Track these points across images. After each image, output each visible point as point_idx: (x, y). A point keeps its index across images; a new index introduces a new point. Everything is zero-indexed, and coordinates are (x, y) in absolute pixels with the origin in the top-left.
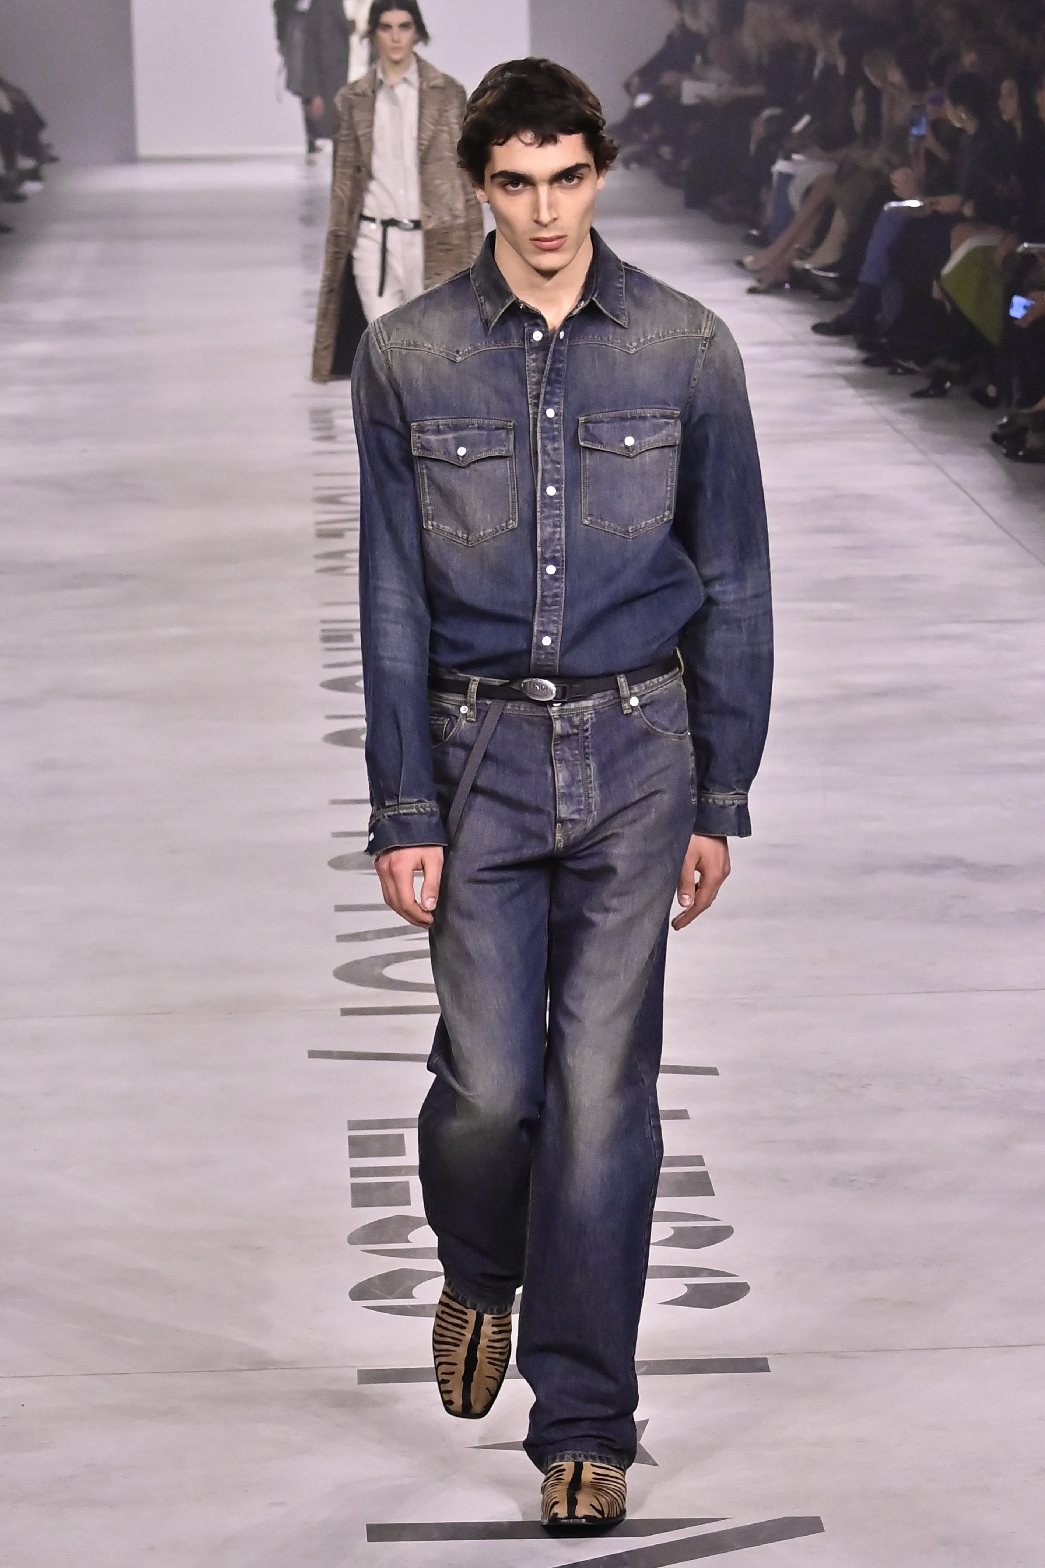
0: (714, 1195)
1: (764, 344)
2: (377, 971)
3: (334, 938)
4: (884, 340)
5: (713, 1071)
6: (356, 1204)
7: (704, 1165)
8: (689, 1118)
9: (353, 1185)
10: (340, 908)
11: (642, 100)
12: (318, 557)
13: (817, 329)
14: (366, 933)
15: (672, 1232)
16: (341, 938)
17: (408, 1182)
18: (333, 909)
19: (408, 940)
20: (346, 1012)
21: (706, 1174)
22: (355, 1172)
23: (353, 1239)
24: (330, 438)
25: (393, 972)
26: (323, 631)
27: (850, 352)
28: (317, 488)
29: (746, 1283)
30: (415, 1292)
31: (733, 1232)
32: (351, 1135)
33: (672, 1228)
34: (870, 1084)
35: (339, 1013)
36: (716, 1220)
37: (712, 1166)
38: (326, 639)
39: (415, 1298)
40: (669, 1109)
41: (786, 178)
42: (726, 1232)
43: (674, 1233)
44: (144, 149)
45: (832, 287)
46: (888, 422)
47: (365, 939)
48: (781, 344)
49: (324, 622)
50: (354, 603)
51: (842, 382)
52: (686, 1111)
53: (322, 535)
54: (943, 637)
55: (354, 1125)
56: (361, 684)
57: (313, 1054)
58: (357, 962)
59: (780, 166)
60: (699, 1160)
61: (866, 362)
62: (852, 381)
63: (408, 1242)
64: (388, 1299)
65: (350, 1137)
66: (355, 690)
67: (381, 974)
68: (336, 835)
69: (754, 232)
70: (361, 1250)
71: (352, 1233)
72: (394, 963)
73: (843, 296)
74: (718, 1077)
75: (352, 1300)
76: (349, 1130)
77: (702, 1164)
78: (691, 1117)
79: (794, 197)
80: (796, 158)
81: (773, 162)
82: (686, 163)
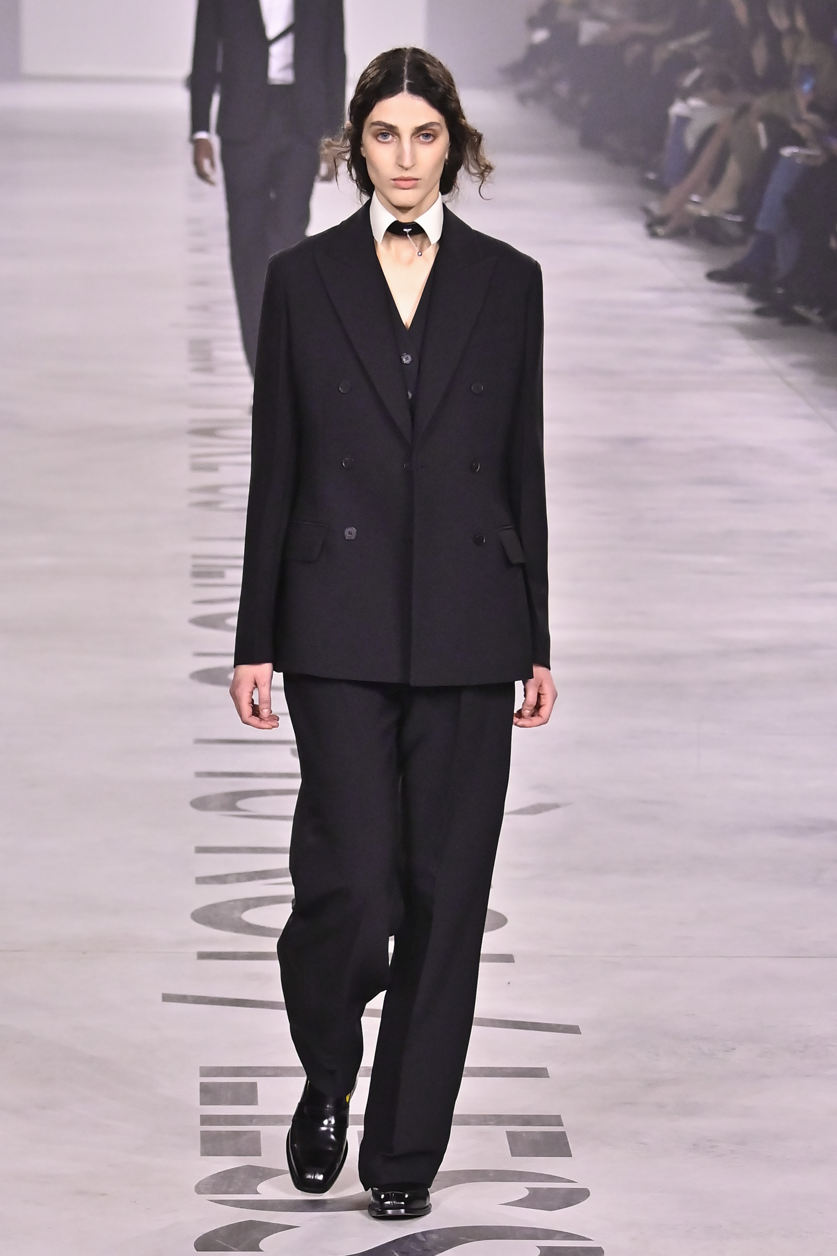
0: (572, 1156)
1: (655, 289)
2: (236, 914)
3: (194, 881)
4: (780, 291)
5: (573, 1030)
6: (206, 1152)
7: (562, 1125)
8: (548, 1077)
9: (203, 1133)
10: (201, 850)
11: (540, 35)
12: (193, 490)
13: (712, 276)
14: (227, 875)
15: (527, 1193)
16: (201, 880)
17: (259, 1133)
18: (193, 850)
19: (267, 884)
20: (203, 956)
21: (564, 1133)
22: (206, 1120)
23: (200, 1189)
24: (209, 370)
25: (251, 916)
26: (195, 566)
27: (741, 301)
28: (192, 420)
29: (601, 1247)
30: (261, 1245)
31: (589, 1195)
32: (203, 1081)
33: (527, 1188)
34: (735, 1049)
35: (195, 956)
36: (573, 1182)
37: (569, 1125)
38: (197, 574)
39: (261, 1251)
40: (530, 1067)
41: (684, 121)
42: (583, 1194)
43: (529, 1194)
44: (30, 66)
45: (735, 232)
46: (776, 373)
47: (225, 882)
48: (674, 290)
49: (195, 557)
50: (238, 539)
52: (545, 1069)
53: (197, 468)
55: (206, 1072)
56: (234, 622)
57: (167, 998)
58: (215, 906)
59: (678, 109)
60: (557, 1120)
61: (758, 312)
63: (258, 1193)
64: (233, 1251)
65: (201, 1083)
66: (228, 628)
67: (240, 919)
68: (199, 775)
69: (651, 176)
70: (208, 1200)
71: (200, 1182)
72: (256, 906)
73: (742, 241)
74: (580, 1035)
75: (197, 1251)
76: (201, 1077)
77: (560, 1124)
78: (550, 1076)
79: (690, 140)
80: (694, 102)
81: (671, 103)
82: (584, 100)
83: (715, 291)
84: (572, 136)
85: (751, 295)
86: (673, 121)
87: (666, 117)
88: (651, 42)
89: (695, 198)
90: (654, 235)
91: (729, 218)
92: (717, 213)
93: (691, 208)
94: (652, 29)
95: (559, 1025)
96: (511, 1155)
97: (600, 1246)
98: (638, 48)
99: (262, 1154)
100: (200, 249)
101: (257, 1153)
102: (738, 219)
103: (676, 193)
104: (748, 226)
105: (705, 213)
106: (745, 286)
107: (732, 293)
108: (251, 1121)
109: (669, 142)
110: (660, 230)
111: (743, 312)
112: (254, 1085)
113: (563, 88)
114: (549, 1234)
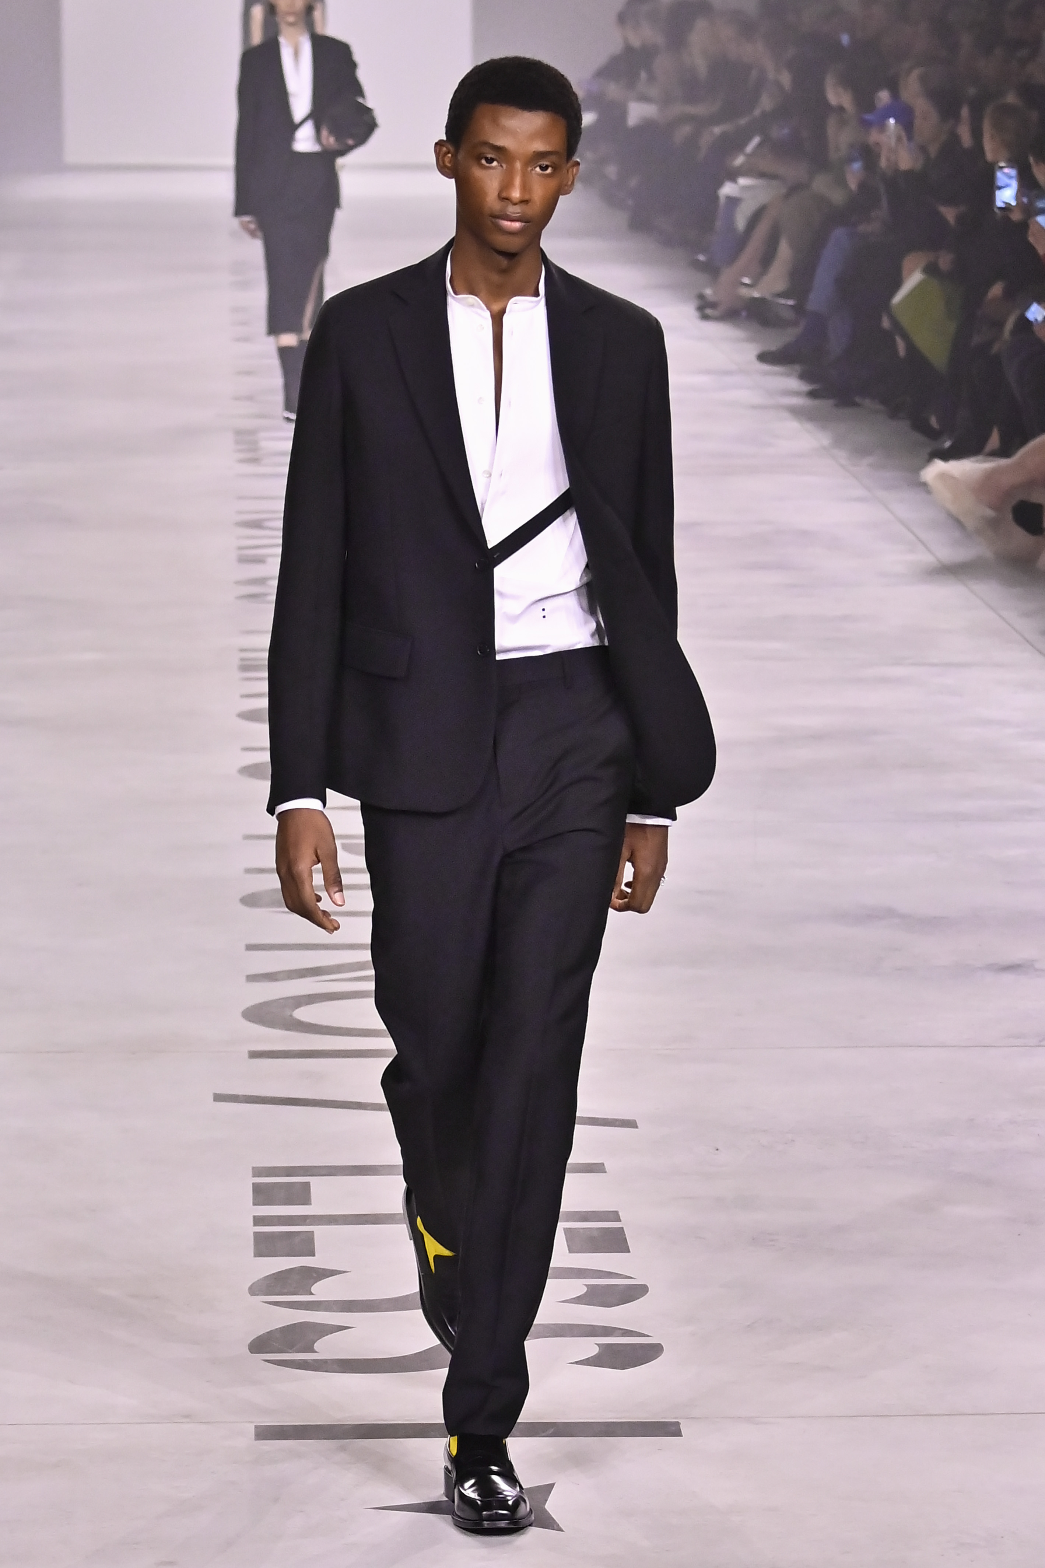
0: (629, 1252)
1: (708, 372)
2: (288, 1012)
3: (244, 978)
4: (831, 372)
5: (631, 1124)
6: (259, 1253)
7: (620, 1221)
8: (605, 1172)
9: (256, 1234)
10: (250, 947)
11: (588, 118)
12: (238, 583)
13: (763, 357)
14: (277, 973)
15: (585, 1290)
16: (253, 978)
17: (313, 1233)
18: (244, 947)
19: (321, 981)
20: (255, 1055)
21: (621, 1230)
22: (259, 1221)
23: (254, 1290)
24: (255, 461)
25: (303, 1014)
26: (242, 659)
27: (794, 383)
28: (240, 512)
29: (660, 1344)
30: (317, 1346)
31: (647, 1291)
32: (255, 1182)
34: (794, 1141)
35: (247, 1055)
36: (631, 1278)
37: (628, 1223)
38: (245, 668)
39: (316, 1352)
41: (733, 202)
42: (641, 1290)
43: (587, 1291)
44: (73, 153)
45: (789, 315)
47: (276, 980)
48: (726, 372)
49: (243, 650)
51: (786, 414)
52: (602, 1166)
53: (244, 560)
54: (885, 680)
55: (258, 1172)
57: (218, 1098)
58: (267, 1003)
59: (728, 189)
60: (615, 1216)
61: (812, 394)
62: (796, 412)
63: (312, 1294)
64: (288, 1353)
65: (253, 1184)
67: (291, 1016)
68: (248, 871)
69: (702, 258)
70: (263, 1302)
71: (253, 1284)
72: (307, 1004)
73: (795, 324)
74: (637, 1129)
75: (252, 1353)
76: (253, 1177)
77: (618, 1219)
78: (607, 1171)
79: (741, 223)
80: (743, 181)
81: (720, 184)
82: (633, 182)
83: (766, 374)
84: (621, 218)
85: (803, 377)
86: (722, 200)
87: (717, 198)
88: (701, 123)
89: (746, 280)
90: (705, 317)
91: (783, 301)
92: (768, 296)
93: (745, 292)
94: (700, 110)
95: (617, 1120)
96: (568, 1251)
97: (659, 1342)
98: (686, 130)
99: (316, 1255)
100: (246, 339)
101: (312, 1253)
102: (791, 302)
103: (727, 275)
104: (799, 309)
105: (756, 294)
106: (798, 368)
107: (782, 374)
108: (305, 1221)
109: (719, 224)
110: (709, 311)
111: (797, 394)
112: (308, 1184)
113: (611, 171)
114: (607, 1331)
